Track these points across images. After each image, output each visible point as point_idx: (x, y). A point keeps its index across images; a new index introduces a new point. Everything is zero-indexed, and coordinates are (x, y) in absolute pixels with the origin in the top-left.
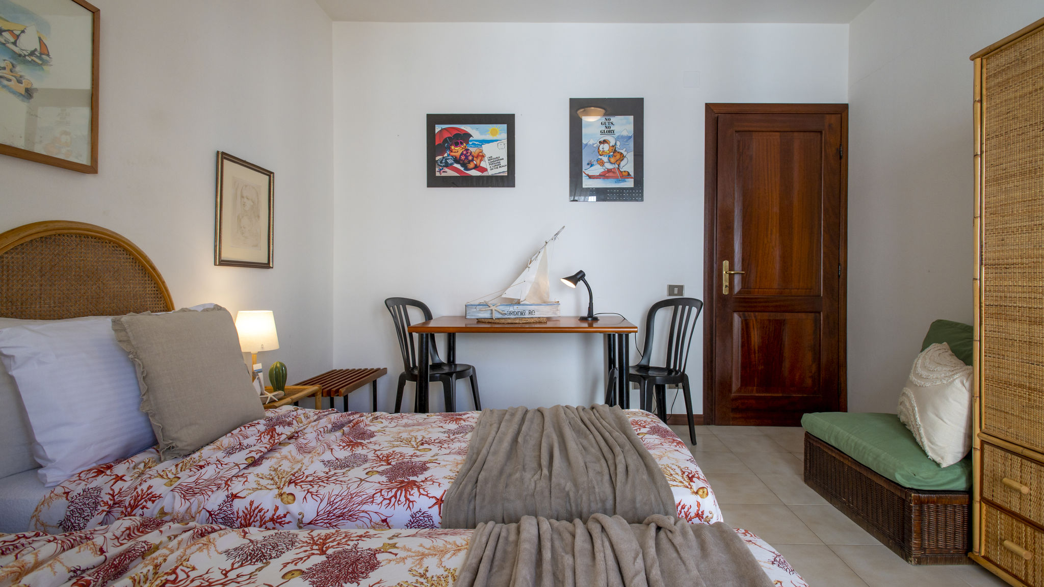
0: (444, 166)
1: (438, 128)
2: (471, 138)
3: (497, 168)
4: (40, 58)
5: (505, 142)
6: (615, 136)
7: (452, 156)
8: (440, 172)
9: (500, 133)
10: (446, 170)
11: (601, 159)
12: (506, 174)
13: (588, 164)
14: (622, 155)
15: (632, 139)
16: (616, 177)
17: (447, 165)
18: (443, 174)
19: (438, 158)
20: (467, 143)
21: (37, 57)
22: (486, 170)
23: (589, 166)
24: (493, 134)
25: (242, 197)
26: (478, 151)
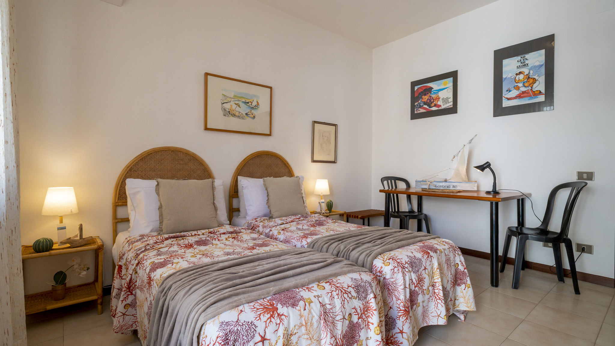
0: (419, 108)
1: (416, 88)
2: (433, 90)
3: (447, 104)
4: (257, 107)
5: (452, 88)
6: (529, 67)
7: (423, 101)
8: (417, 111)
9: (449, 83)
10: (420, 109)
11: (517, 86)
12: (452, 106)
13: (507, 91)
14: (535, 80)
15: (544, 66)
16: (530, 96)
17: (421, 107)
18: (419, 112)
19: (416, 104)
20: (431, 93)
21: (256, 107)
22: (440, 106)
23: (508, 92)
24: (445, 85)
25: (323, 136)
26: (437, 96)
